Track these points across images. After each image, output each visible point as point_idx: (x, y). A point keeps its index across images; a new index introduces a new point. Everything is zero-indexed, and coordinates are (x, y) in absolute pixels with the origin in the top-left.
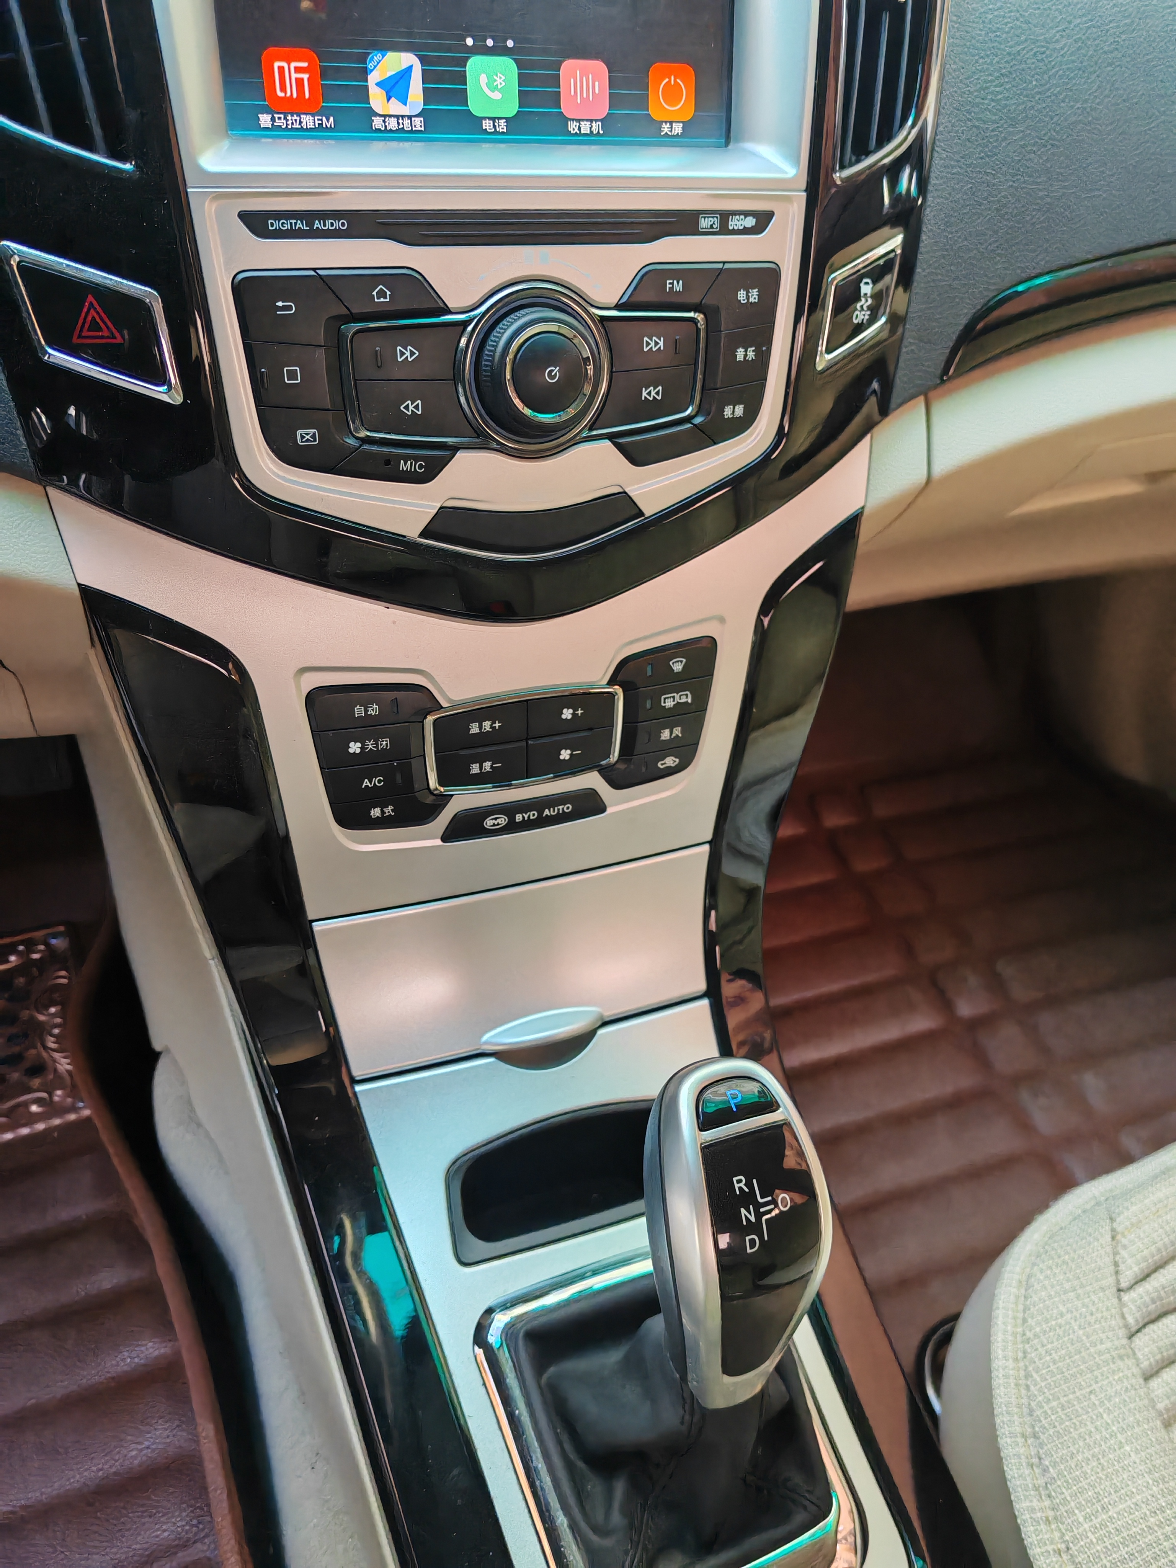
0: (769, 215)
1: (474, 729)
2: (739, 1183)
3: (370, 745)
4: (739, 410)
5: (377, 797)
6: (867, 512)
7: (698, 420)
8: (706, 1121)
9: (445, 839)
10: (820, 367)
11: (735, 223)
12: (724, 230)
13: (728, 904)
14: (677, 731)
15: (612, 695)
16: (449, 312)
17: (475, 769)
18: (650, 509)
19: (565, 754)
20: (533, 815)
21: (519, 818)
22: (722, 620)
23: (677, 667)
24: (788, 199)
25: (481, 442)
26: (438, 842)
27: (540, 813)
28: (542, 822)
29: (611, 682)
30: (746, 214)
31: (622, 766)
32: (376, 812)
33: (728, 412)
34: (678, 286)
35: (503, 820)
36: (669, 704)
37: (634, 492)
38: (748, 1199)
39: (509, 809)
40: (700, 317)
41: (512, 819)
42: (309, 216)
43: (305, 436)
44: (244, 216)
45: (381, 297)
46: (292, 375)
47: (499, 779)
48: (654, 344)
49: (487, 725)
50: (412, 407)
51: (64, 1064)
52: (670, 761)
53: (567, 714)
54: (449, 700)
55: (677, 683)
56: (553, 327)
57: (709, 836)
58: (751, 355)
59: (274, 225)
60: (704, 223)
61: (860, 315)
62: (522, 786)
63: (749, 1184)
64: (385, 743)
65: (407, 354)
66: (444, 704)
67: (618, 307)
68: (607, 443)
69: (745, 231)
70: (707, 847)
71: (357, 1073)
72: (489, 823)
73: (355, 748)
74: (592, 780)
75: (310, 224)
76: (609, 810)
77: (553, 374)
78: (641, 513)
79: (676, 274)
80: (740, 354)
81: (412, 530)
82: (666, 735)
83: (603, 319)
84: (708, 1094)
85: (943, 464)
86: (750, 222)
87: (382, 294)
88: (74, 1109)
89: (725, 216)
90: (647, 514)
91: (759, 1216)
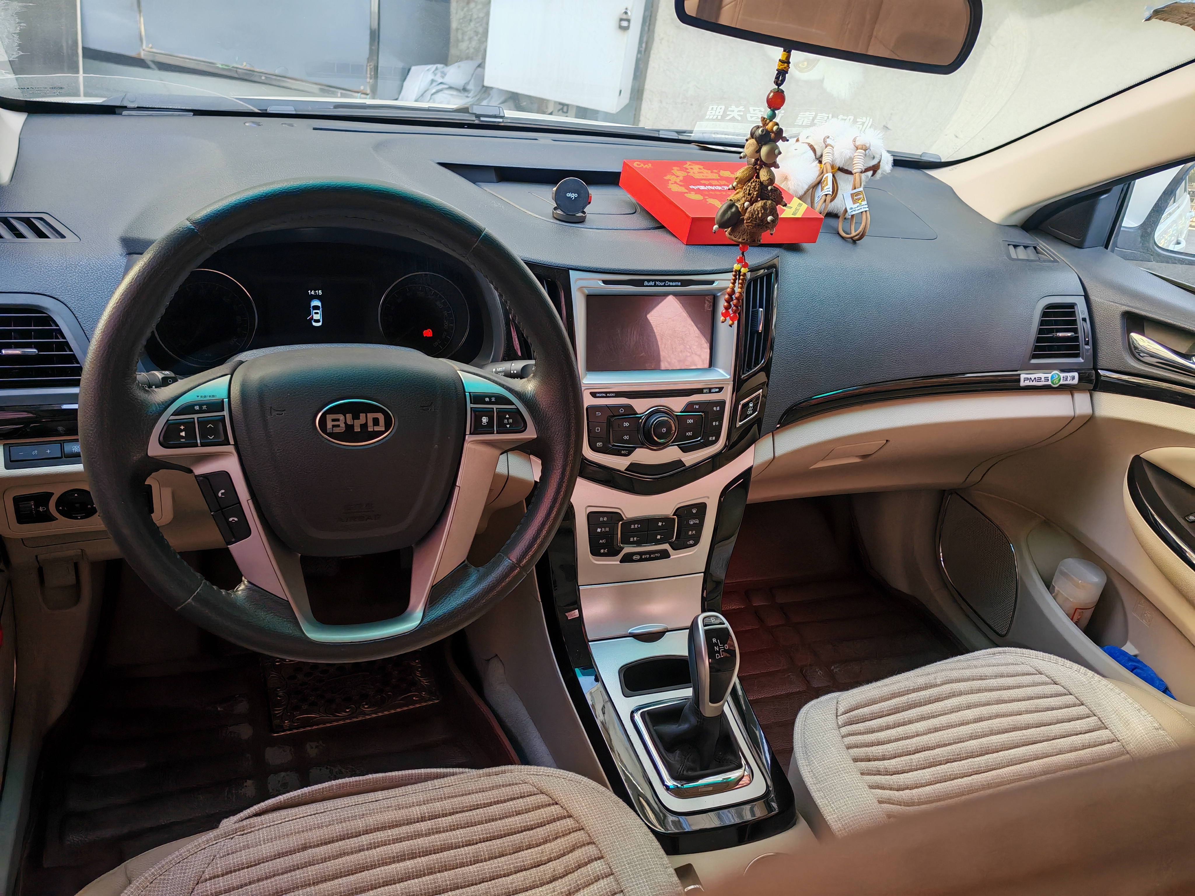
0: (723, 388)
1: (633, 527)
2: (714, 640)
3: (603, 529)
4: (714, 438)
5: (603, 546)
6: (754, 466)
7: (702, 441)
8: (705, 626)
9: (621, 562)
10: (737, 426)
11: (713, 390)
12: (710, 392)
13: (710, 586)
14: (694, 532)
15: (674, 519)
16: (638, 414)
17: (632, 540)
18: (688, 464)
19: (659, 537)
20: (648, 556)
21: (643, 557)
22: (708, 498)
23: (694, 511)
24: (728, 384)
25: (642, 446)
26: (619, 563)
27: (650, 556)
28: (651, 559)
29: (674, 515)
30: (716, 388)
31: (676, 542)
32: (602, 551)
33: (710, 439)
34: (697, 407)
35: (638, 557)
36: (692, 523)
37: (683, 460)
38: (717, 644)
39: (640, 554)
40: (703, 414)
41: (641, 557)
42: (606, 393)
43: (599, 444)
44: (591, 393)
45: (622, 411)
46: (598, 430)
47: (638, 544)
48: (690, 421)
49: (636, 526)
50: (626, 437)
51: (425, 682)
52: (691, 542)
53: (660, 524)
54: (626, 517)
55: (694, 517)
56: (666, 418)
57: (703, 571)
58: (717, 423)
59: (598, 395)
60: (705, 391)
61: (749, 412)
62: (645, 546)
63: (717, 641)
64: (607, 529)
65: (626, 424)
66: (625, 518)
67: (681, 412)
68: (676, 447)
69: (716, 392)
70: (703, 574)
71: (590, 638)
72: (634, 557)
73: (599, 530)
74: (666, 546)
75: (606, 394)
76: (671, 557)
77: (664, 430)
78: (685, 466)
79: (696, 404)
80: (714, 424)
81: (623, 469)
82: (690, 533)
83: (677, 415)
84: (706, 619)
85: (779, 452)
86: (717, 390)
87: (622, 410)
88: (430, 700)
89: (710, 389)
90: (687, 465)
91: (720, 649)
